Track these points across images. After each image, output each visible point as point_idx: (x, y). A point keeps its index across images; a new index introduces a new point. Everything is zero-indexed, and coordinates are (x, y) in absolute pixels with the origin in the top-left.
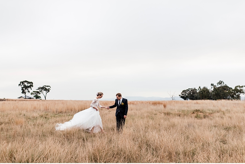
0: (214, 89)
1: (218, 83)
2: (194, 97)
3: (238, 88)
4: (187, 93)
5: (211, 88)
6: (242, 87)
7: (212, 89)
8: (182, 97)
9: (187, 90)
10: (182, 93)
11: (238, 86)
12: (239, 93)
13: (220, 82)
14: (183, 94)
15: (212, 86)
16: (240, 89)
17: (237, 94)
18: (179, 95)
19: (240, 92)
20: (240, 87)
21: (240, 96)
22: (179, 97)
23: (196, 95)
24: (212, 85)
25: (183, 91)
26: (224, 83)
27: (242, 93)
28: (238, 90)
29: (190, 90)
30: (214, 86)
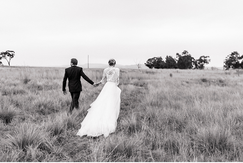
0: (179, 59)
1: (183, 53)
2: (159, 65)
3: (203, 58)
4: (152, 61)
5: (177, 57)
6: (206, 57)
7: (177, 59)
8: (147, 65)
9: (152, 59)
10: (147, 61)
11: (202, 57)
12: (203, 63)
13: (185, 52)
14: (148, 63)
15: (177, 56)
16: (205, 59)
17: (201, 64)
18: (145, 64)
19: (205, 62)
20: (204, 57)
21: (204, 65)
22: (145, 65)
23: (161, 63)
24: (177, 54)
25: (149, 60)
26: (188, 53)
27: (206, 63)
28: (202, 60)
29: (155, 59)
30: (179, 56)
